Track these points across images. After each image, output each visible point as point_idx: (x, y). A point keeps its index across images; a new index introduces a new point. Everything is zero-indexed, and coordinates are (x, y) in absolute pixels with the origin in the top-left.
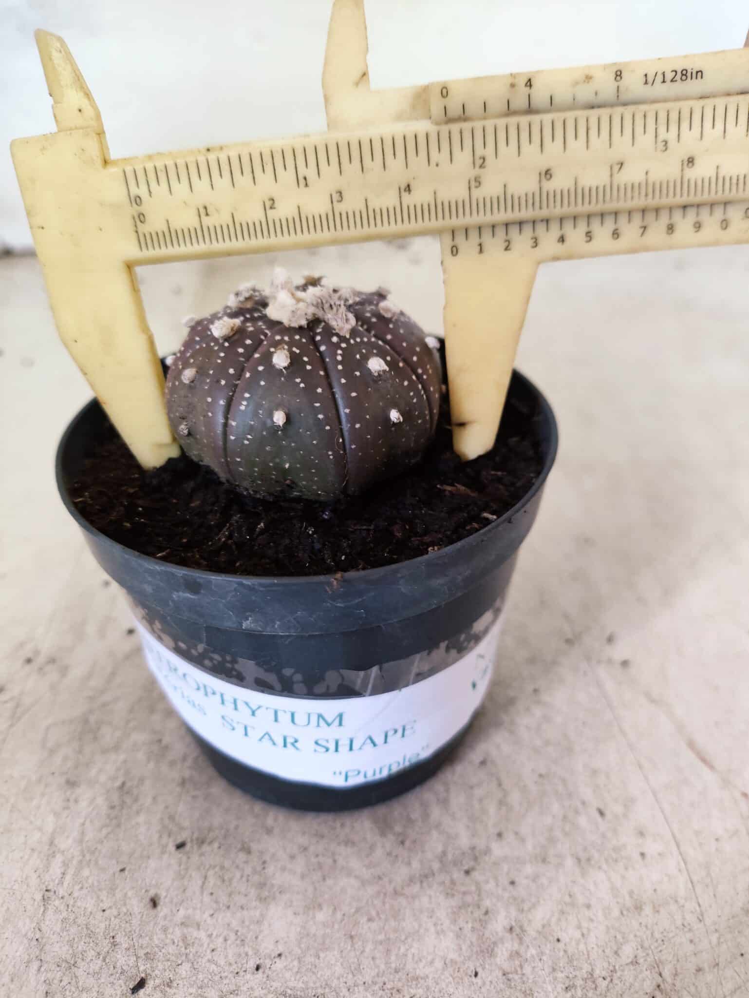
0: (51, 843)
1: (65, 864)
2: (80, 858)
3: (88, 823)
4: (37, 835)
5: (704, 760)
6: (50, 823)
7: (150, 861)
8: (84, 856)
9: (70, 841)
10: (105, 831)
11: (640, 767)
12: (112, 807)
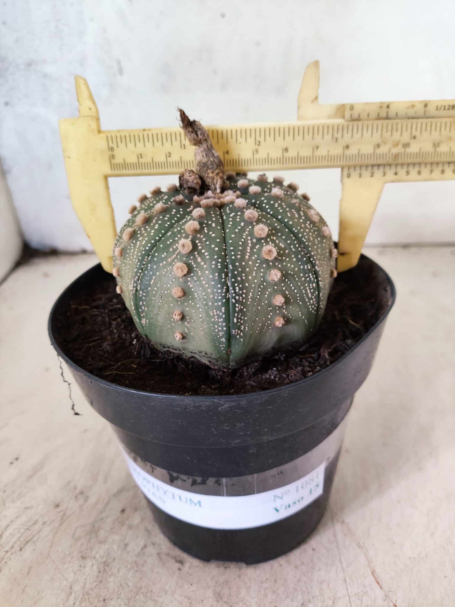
0: (71, 588)
1: (75, 599)
2: (82, 597)
3: (88, 579)
4: (65, 583)
5: (378, 583)
6: (71, 576)
7: (112, 602)
8: (84, 596)
9: (79, 587)
10: (95, 584)
11: (346, 582)
12: (99, 572)
